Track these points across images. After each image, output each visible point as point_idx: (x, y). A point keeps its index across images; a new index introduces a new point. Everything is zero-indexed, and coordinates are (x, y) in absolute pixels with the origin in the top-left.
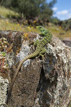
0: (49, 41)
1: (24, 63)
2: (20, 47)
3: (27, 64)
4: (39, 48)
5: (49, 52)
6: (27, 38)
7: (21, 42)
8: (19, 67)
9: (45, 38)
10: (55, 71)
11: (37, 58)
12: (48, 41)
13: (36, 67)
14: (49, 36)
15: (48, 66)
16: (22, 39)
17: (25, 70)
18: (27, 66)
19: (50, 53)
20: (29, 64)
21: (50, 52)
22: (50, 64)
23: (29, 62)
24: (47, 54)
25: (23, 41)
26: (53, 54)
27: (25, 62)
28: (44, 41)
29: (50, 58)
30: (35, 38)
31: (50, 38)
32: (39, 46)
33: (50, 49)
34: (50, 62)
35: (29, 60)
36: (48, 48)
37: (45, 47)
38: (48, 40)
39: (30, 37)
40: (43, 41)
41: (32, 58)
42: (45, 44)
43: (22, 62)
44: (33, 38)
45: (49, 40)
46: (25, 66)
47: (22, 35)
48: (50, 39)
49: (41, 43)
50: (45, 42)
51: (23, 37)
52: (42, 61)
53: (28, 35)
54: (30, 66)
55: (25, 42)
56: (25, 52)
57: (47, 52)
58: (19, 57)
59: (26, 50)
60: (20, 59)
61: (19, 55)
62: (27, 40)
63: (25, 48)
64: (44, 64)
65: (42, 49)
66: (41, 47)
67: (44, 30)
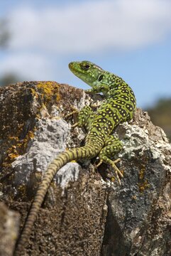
0: (128, 111)
1: (59, 173)
2: (34, 124)
3: (69, 176)
4: (98, 133)
5: (132, 148)
6: (55, 97)
7: (33, 110)
8: (44, 182)
9: (115, 101)
11: (92, 167)
12: (125, 112)
13: (91, 201)
14: (126, 94)
15: (133, 201)
16: (35, 104)
17: (64, 198)
18: (70, 183)
19: (140, 150)
20: (76, 177)
21: (139, 148)
22: (140, 191)
23: (77, 171)
24: (126, 156)
25: (39, 108)
26: (149, 152)
27: (63, 169)
28: (113, 113)
29: (141, 168)
30: (79, 100)
31: (129, 102)
32: (98, 128)
33: (137, 136)
35: (74, 164)
36: (129, 135)
38: (125, 109)
40: (109, 112)
42: (115, 120)
43: (55, 168)
44: (73, 100)
45: (129, 108)
46: (64, 184)
47: (34, 88)
48: (131, 106)
49: (101, 117)
50: (116, 116)
51: (35, 95)
52: (109, 184)
53: (56, 88)
54: (78, 186)
55: (50, 110)
56: (56, 140)
57: (127, 150)
58: (35, 161)
59: (60, 132)
60: (39, 166)
61: (34, 155)
62: (57, 104)
63: (55, 127)
64: (116, 198)
65: (108, 140)
66: (103, 131)
67: (102, 76)
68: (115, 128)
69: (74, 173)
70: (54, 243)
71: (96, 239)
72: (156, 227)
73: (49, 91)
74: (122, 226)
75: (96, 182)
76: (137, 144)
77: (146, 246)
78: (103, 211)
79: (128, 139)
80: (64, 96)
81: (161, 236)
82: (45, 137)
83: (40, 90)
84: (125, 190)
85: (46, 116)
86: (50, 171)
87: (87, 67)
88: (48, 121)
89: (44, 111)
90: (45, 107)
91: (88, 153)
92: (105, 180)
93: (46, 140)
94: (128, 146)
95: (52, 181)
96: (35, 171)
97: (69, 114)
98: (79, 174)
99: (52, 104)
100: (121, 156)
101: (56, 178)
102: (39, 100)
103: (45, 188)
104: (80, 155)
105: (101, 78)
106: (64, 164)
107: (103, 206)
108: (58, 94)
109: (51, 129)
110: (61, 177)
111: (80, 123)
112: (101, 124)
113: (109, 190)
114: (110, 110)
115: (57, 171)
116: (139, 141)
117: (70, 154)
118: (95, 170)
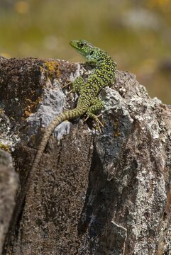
0: (109, 79)
1: (56, 130)
2: (41, 92)
3: (63, 131)
4: (86, 97)
5: (110, 107)
6: (56, 73)
7: (41, 82)
8: (45, 136)
9: (99, 72)
10: (131, 158)
11: (81, 121)
12: (107, 80)
13: (80, 145)
14: (108, 66)
15: (110, 144)
16: (43, 77)
17: (60, 147)
18: (64, 136)
19: (115, 109)
20: (68, 132)
21: (114, 107)
22: (115, 137)
23: (69, 127)
24: (106, 112)
25: (45, 81)
26: (121, 110)
27: (59, 127)
28: (97, 81)
29: (115, 121)
30: (74, 72)
31: (110, 72)
32: (86, 93)
33: (114, 98)
34: (115, 131)
35: (67, 123)
36: (108, 98)
37: (100, 96)
38: (107, 77)
39: (63, 71)
40: (95, 81)
41: (73, 120)
42: (99, 87)
43: (53, 126)
44: (70, 73)
45: (110, 77)
46: (60, 136)
47: (42, 66)
48: (111, 75)
49: (89, 84)
50: (100, 84)
51: (43, 71)
52: (94, 132)
53: (57, 66)
54: (70, 137)
55: (52, 82)
56: (55, 105)
57: (107, 108)
58: (41, 119)
59: (58, 100)
60: (44, 124)
61: (40, 115)
62: (57, 78)
63: (55, 96)
64: (99, 140)
65: (93, 101)
66: (90, 95)
67: (92, 52)
68: (99, 92)
69: (66, 129)
70: (53, 176)
71: (84, 169)
72: (126, 161)
73: (52, 68)
74: (102, 160)
75: (84, 132)
76: (113, 105)
77: (119, 173)
78: (90, 150)
79: (107, 100)
80: (62, 72)
81: (129, 167)
82: (48, 103)
83: (46, 68)
84: (105, 136)
85: (50, 87)
86: (50, 129)
87: (82, 45)
88: (51, 90)
89: (49, 83)
90: (49, 80)
91: (77, 114)
92: (91, 129)
93: (49, 105)
94: (108, 105)
95: (51, 135)
96: (41, 127)
97: (66, 85)
98: (71, 129)
99: (53, 79)
100: (102, 112)
101: (54, 133)
102: (45, 74)
103: (46, 140)
104: (71, 116)
105: (92, 53)
106: (60, 123)
107: (89, 147)
108: (58, 71)
109: (52, 97)
110: (57, 132)
111: (74, 89)
112: (89, 90)
113: (94, 135)
114: (96, 79)
115: (55, 128)
116: (115, 102)
117: (64, 116)
118: (84, 123)
